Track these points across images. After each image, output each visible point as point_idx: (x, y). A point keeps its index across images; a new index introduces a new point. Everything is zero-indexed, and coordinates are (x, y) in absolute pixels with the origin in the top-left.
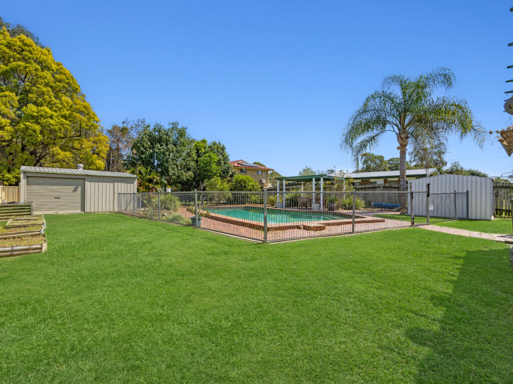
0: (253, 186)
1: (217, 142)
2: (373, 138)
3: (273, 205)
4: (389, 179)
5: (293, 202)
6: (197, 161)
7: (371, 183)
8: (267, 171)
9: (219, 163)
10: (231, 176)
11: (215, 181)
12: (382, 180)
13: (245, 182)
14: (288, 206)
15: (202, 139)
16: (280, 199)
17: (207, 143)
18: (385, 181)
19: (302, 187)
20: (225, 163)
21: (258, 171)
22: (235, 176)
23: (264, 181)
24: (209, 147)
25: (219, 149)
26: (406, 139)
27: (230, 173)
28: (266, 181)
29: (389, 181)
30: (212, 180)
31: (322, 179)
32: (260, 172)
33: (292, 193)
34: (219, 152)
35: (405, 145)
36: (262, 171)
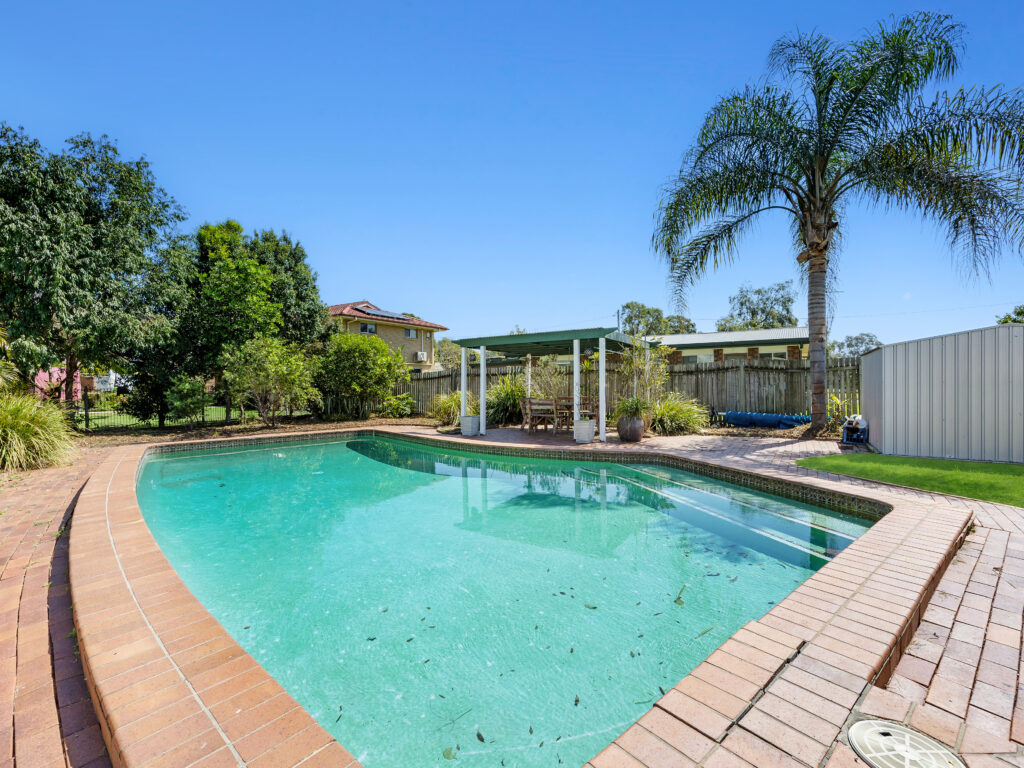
0: (389, 366)
1: (279, 235)
2: (728, 230)
3: (448, 424)
4: (727, 351)
5: (506, 414)
6: (194, 284)
7: (687, 360)
8: (431, 332)
9: (277, 293)
10: (324, 337)
11: (258, 349)
12: (711, 351)
13: (363, 354)
14: (492, 423)
15: (223, 220)
16: (469, 403)
17: (243, 234)
18: (718, 355)
19: (529, 369)
20: (300, 297)
21: (407, 331)
22: (335, 338)
23: (423, 356)
24: (246, 246)
25: (284, 256)
26: (829, 229)
27: (321, 328)
28: (429, 356)
29: (727, 355)
30: (249, 346)
31: (602, 342)
32: (413, 334)
33: (502, 388)
34: (281, 263)
35: (826, 247)
36: (417, 330)
